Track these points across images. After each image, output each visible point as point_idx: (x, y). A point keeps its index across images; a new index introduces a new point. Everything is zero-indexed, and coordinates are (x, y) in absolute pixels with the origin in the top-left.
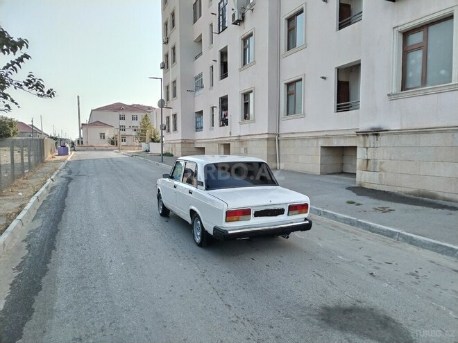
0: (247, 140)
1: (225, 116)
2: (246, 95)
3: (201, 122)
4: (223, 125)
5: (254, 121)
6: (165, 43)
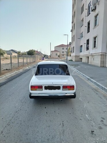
0: (94, 55)
1: (88, 46)
2: (95, 38)
3: (82, 49)
4: (87, 50)
5: (97, 48)
6: (72, 23)
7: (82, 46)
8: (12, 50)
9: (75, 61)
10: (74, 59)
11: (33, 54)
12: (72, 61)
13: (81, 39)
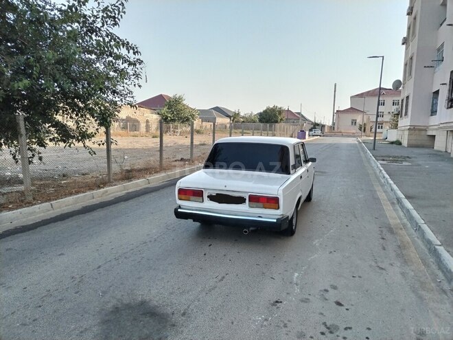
4: (450, 107)
6: (408, 14)
7: (437, 93)
8: (217, 109)
9: (410, 146)
10: (406, 137)
11: (277, 122)
12: (400, 144)
13: (437, 69)
